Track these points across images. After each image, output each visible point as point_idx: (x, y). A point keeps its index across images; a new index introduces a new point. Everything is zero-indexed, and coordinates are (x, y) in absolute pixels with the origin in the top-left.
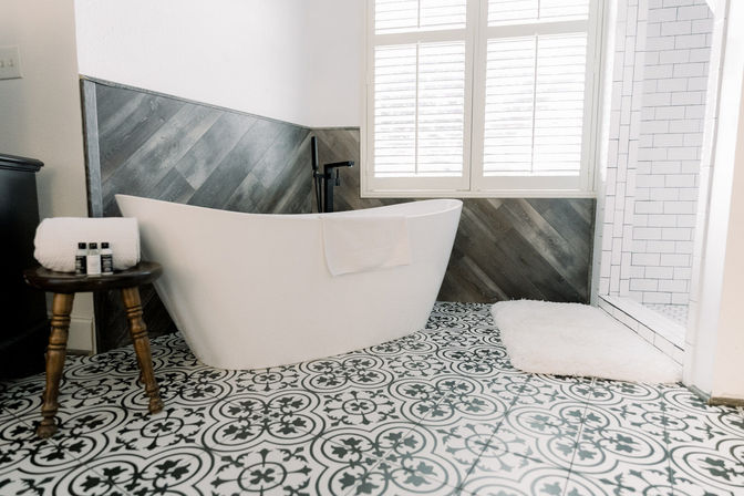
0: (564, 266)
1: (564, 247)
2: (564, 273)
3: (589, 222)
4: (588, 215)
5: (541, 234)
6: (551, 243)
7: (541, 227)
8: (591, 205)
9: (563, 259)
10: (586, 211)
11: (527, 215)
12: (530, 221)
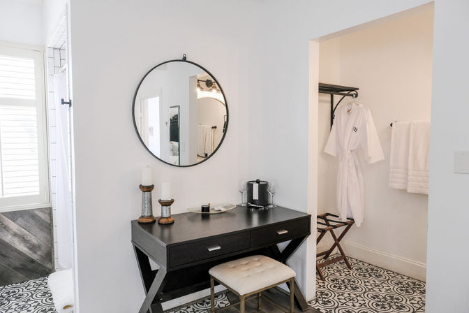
0: (35, 252)
1: (33, 240)
2: (35, 257)
3: (50, 222)
4: (48, 218)
5: (15, 235)
6: (23, 239)
7: (15, 230)
8: (49, 211)
9: (33, 248)
10: (47, 216)
11: (3, 224)
12: (6, 228)
